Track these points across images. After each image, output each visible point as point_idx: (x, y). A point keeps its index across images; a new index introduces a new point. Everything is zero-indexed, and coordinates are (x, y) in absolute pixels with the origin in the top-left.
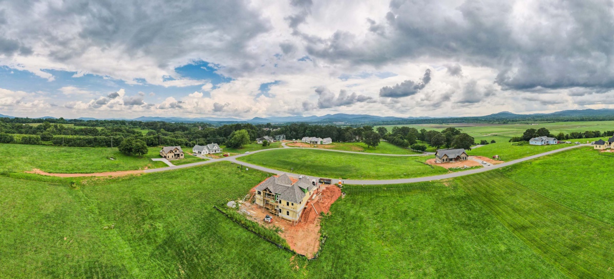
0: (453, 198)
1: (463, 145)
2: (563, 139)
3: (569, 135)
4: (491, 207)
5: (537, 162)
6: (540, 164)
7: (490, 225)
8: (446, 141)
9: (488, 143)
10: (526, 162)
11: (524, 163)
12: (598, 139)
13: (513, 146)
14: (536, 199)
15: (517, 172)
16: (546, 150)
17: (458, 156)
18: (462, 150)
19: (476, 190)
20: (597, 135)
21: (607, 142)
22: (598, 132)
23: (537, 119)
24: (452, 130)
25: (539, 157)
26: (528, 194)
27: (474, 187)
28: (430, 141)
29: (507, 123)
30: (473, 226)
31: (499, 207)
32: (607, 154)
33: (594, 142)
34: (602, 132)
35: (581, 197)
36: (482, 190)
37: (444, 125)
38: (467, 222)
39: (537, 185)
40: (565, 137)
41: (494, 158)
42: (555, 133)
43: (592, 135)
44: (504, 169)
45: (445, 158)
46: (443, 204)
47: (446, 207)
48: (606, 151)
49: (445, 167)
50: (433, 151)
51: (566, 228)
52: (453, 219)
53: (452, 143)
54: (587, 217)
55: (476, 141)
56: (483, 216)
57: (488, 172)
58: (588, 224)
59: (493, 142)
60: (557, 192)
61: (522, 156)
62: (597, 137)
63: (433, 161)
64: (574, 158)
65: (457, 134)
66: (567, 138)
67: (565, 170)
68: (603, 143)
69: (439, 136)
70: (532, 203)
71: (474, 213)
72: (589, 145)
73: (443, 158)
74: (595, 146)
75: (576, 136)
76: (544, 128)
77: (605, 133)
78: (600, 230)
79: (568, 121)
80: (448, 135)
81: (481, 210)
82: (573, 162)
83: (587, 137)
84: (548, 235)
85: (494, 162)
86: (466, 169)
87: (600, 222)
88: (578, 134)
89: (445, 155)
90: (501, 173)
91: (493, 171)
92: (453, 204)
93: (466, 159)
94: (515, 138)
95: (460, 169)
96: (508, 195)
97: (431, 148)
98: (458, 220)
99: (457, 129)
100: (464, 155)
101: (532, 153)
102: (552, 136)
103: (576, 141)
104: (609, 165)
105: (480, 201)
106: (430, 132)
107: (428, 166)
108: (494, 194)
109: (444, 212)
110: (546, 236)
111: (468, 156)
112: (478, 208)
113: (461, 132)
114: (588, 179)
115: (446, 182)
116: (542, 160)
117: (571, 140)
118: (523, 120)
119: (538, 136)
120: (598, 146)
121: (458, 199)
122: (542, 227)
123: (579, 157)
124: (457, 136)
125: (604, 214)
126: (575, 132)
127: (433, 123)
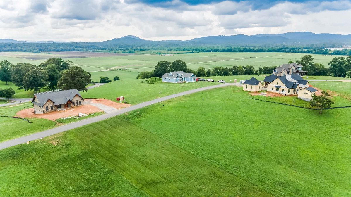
0: (65, 159)
1: (75, 84)
2: (204, 75)
3: (212, 70)
4: (115, 163)
5: (171, 104)
6: (174, 107)
7: (115, 184)
8: (49, 80)
9: (109, 81)
10: (158, 105)
11: (155, 106)
12: (249, 77)
13: (142, 84)
14: (168, 150)
15: (147, 117)
16: (182, 90)
17: (69, 101)
18: (75, 91)
19: (97, 144)
20: (249, 71)
21: (262, 81)
22: (251, 67)
23: (171, 48)
24: (57, 62)
25: (173, 99)
26: (160, 144)
27: (94, 141)
28: (21, 81)
29: (133, 52)
30: (93, 189)
31: (125, 162)
32: (261, 99)
33: (244, 81)
34: (256, 68)
35: (223, 150)
36: (105, 143)
37: (42, 54)
38: (86, 186)
39: (170, 133)
40: (206, 73)
41: (118, 100)
42: (194, 67)
43: (242, 71)
44: (130, 114)
45: (49, 105)
46: (51, 170)
47: (55, 174)
48: (259, 95)
49: (51, 119)
50: (28, 97)
51: (202, 184)
52: (66, 186)
53: (59, 82)
54: (228, 174)
55: (93, 79)
56: (105, 175)
57: (111, 119)
58: (229, 181)
59: (116, 79)
60: (193, 142)
61: (152, 96)
62: (249, 74)
63: (29, 111)
64: (216, 101)
65: (66, 68)
66: (209, 74)
67: (204, 115)
68: (256, 82)
69: (35, 72)
70: (164, 154)
71: (94, 174)
72: (238, 84)
73: (46, 105)
74: (244, 86)
75: (221, 72)
76: (180, 61)
77: (260, 69)
78: (244, 191)
79: (210, 51)
80: (51, 70)
81: (103, 168)
82: (214, 106)
83: (234, 74)
84: (181, 190)
85: (118, 105)
86: (81, 118)
87: (244, 182)
88: (223, 69)
89: (49, 100)
90: (128, 119)
91: (117, 117)
92: (65, 168)
93: (80, 103)
94: (145, 73)
95: (73, 119)
96: (136, 147)
97: (23, 92)
98: (74, 186)
99: (65, 60)
100: (77, 99)
101: (165, 93)
102: (190, 72)
103: (220, 78)
104: (263, 114)
105: (103, 157)
106: (19, 65)
107: (21, 121)
108: (120, 147)
109: (53, 181)
110: (179, 191)
111: (83, 99)
112: (100, 167)
113: (72, 65)
114: (233, 129)
115: (54, 139)
116: (177, 103)
117: (213, 77)
118: (154, 49)
119: (172, 71)
120: (249, 86)
121: (73, 160)
122: (175, 182)
123: (222, 100)
124: (65, 71)
125: (251, 173)
126: (219, 67)
127: (21, 51)
